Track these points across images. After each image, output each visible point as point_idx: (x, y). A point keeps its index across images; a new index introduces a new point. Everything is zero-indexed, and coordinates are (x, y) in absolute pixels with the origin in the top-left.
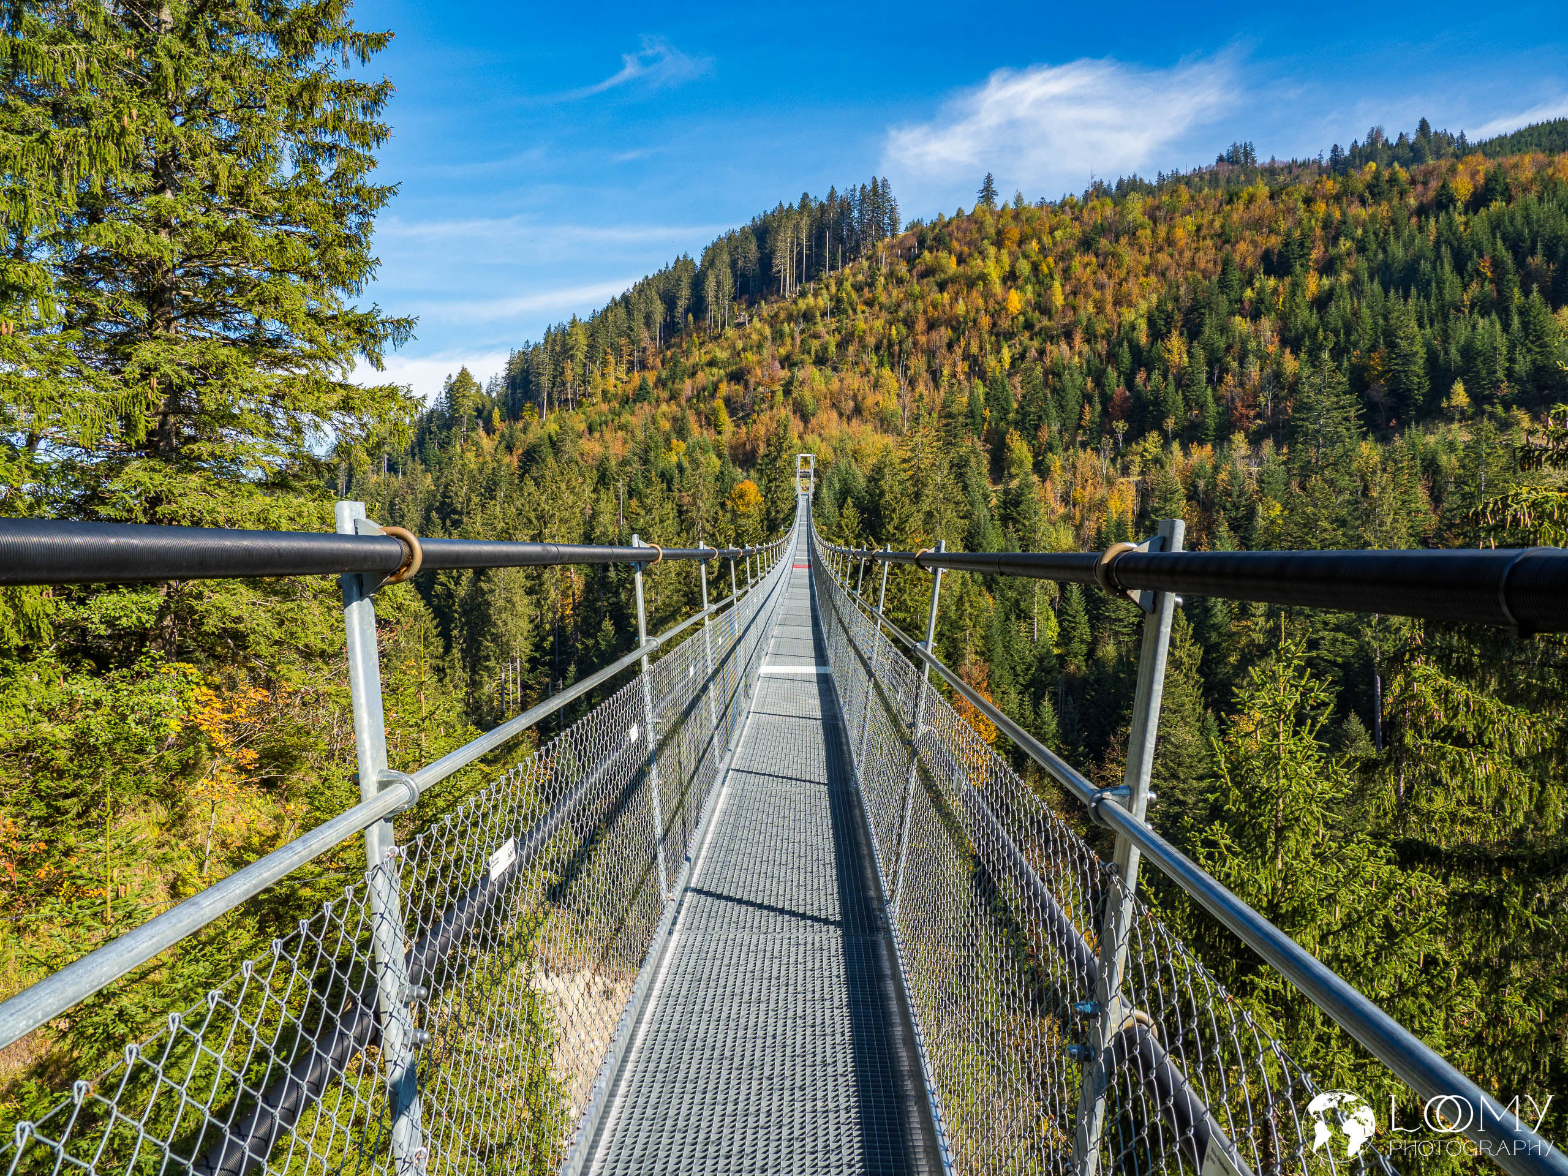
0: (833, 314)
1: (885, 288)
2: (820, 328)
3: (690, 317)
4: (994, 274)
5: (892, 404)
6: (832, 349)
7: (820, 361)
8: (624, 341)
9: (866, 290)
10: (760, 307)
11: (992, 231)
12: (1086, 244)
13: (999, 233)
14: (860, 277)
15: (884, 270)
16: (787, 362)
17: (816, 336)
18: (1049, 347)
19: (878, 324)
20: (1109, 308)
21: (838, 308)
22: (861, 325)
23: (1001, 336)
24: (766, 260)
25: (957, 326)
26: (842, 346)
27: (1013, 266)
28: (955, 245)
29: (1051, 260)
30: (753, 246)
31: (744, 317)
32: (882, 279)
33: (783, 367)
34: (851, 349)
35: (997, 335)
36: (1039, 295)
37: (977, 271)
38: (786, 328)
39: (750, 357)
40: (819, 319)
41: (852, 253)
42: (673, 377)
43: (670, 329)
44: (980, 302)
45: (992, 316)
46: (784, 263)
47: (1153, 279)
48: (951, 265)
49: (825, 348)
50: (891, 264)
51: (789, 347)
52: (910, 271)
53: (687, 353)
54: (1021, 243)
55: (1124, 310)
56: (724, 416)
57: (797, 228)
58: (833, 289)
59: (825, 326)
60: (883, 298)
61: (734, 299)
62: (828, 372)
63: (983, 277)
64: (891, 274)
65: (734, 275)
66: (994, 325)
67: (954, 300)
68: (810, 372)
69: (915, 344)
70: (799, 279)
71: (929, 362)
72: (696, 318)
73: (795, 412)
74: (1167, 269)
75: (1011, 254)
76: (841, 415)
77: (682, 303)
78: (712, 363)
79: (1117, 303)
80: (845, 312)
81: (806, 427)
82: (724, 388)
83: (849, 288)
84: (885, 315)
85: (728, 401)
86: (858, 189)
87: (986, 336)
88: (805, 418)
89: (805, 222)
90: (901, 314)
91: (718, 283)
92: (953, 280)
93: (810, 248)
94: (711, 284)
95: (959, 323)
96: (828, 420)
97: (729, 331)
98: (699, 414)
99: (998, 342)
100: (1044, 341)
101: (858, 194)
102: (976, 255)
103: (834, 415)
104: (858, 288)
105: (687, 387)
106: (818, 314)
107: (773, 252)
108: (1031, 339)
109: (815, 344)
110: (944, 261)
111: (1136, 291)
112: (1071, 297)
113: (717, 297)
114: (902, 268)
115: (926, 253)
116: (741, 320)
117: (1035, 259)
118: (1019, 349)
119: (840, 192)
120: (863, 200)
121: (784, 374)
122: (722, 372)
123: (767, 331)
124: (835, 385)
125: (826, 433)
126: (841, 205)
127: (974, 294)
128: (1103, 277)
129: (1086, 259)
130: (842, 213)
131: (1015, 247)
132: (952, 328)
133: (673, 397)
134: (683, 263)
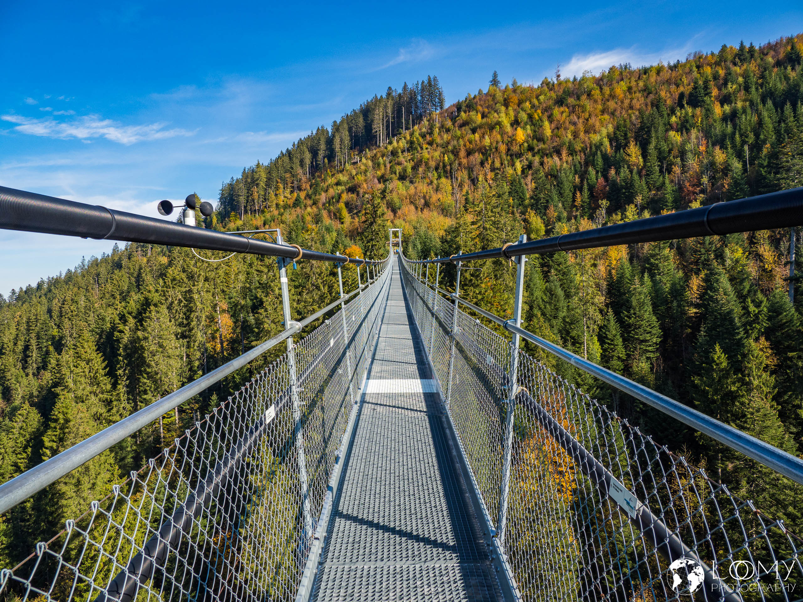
0: (408, 151)
1: (439, 134)
2: (401, 159)
3: (326, 160)
4: (506, 122)
5: (448, 200)
6: (409, 170)
7: (402, 178)
8: (288, 175)
9: (428, 136)
10: (366, 153)
11: (501, 99)
12: (560, 102)
13: (505, 100)
14: (424, 130)
15: (438, 125)
16: (383, 179)
17: (399, 164)
18: (545, 159)
19: (437, 154)
20: (582, 134)
21: (411, 147)
22: (426, 155)
23: (513, 156)
24: (368, 127)
25: (484, 151)
26: (415, 168)
27: (516, 117)
28: (480, 108)
29: (539, 111)
30: (361, 119)
31: (357, 158)
32: (437, 129)
33: (380, 182)
34: (421, 169)
35: (511, 155)
36: (535, 131)
37: (495, 120)
38: (381, 160)
39: (361, 178)
40: (400, 154)
41: (418, 119)
42: (315, 193)
43: (315, 168)
44: (499, 137)
45: (507, 144)
46: (379, 127)
47: (606, 117)
48: (478, 119)
49: (405, 170)
50: (442, 122)
51: (383, 171)
52: (453, 124)
53: (324, 180)
54: (520, 103)
55: (591, 135)
56: (345, 212)
57: (386, 107)
58: (408, 138)
59: (404, 157)
60: (439, 140)
61: (351, 148)
62: (407, 183)
63: (499, 123)
64: (442, 126)
65: (351, 135)
66: (509, 150)
67: (483, 137)
68: (397, 185)
69: (460, 164)
70: (388, 135)
71: (469, 174)
72: (330, 161)
73: (388, 208)
74: (615, 110)
75: (515, 110)
76: (416, 208)
77: (321, 154)
78: (338, 184)
79: (587, 132)
80: (416, 149)
81: (395, 216)
82: (345, 197)
83: (418, 136)
84: (440, 149)
85: (347, 204)
86: (420, 84)
87: (504, 157)
88: (394, 211)
89: (390, 103)
90: (450, 148)
91: (341, 140)
92: (480, 127)
93: (393, 118)
94: (337, 141)
95: (486, 150)
96: (408, 210)
97: (348, 166)
98: (329, 212)
99: (512, 159)
100: (542, 157)
101: (420, 86)
102: (493, 112)
103: (412, 208)
104: (423, 136)
105: (323, 197)
106: (400, 151)
107: (372, 121)
108: (534, 156)
109: (398, 169)
110: (474, 117)
111: (598, 124)
112: (556, 131)
113: (341, 148)
114: (449, 123)
115: (463, 114)
116: (355, 161)
117: (529, 112)
118: (526, 163)
119: (410, 86)
120: (423, 90)
121: (381, 186)
122: (343, 187)
123: (370, 163)
124: (412, 190)
125: (408, 218)
126: (411, 94)
127: (494, 133)
128: (574, 118)
129: (562, 109)
130: (411, 98)
131: (516, 107)
132: (482, 153)
133: (315, 203)
134: (321, 131)
